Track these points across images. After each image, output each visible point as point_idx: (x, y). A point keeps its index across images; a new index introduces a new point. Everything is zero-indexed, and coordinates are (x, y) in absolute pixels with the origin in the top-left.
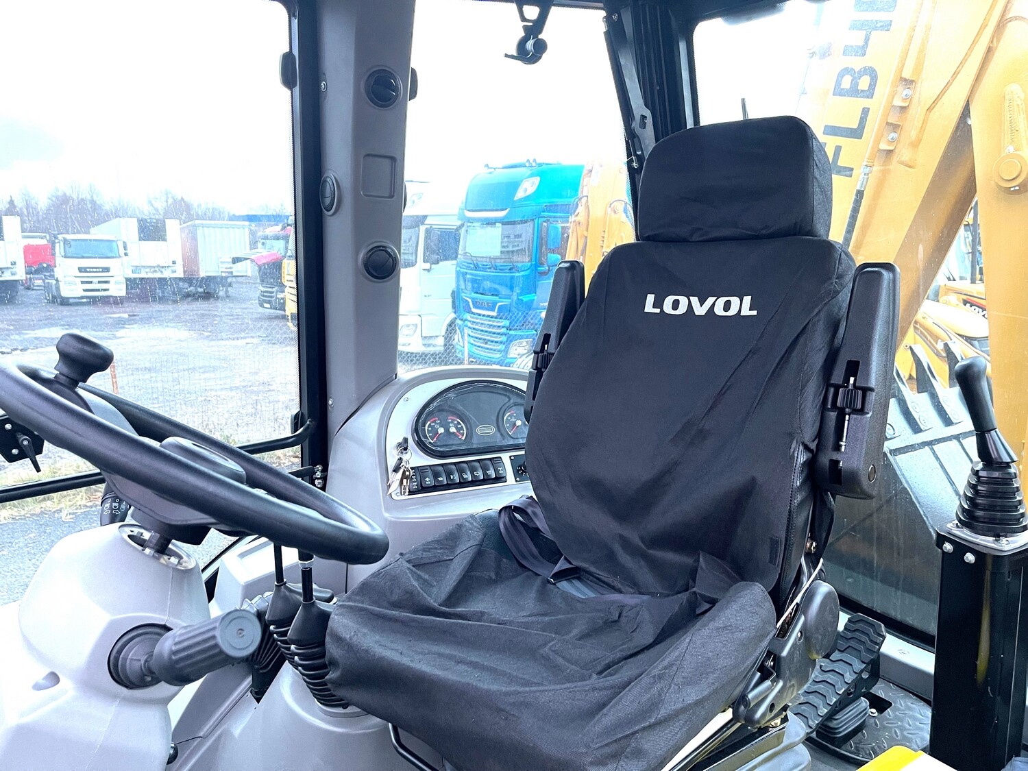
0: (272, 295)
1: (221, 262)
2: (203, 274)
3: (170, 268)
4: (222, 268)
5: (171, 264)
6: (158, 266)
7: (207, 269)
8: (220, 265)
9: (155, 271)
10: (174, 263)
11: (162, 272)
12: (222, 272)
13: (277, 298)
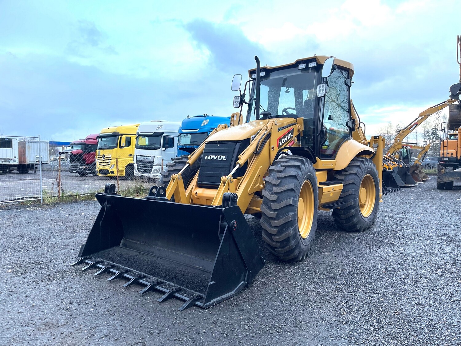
0: (78, 167)
1: (36, 157)
2: (27, 162)
3: (13, 160)
4: (37, 160)
5: (14, 158)
6: (8, 159)
7: (30, 160)
8: (36, 159)
9: (6, 161)
10: (15, 157)
11: (9, 162)
12: (37, 162)
13: (80, 168)
